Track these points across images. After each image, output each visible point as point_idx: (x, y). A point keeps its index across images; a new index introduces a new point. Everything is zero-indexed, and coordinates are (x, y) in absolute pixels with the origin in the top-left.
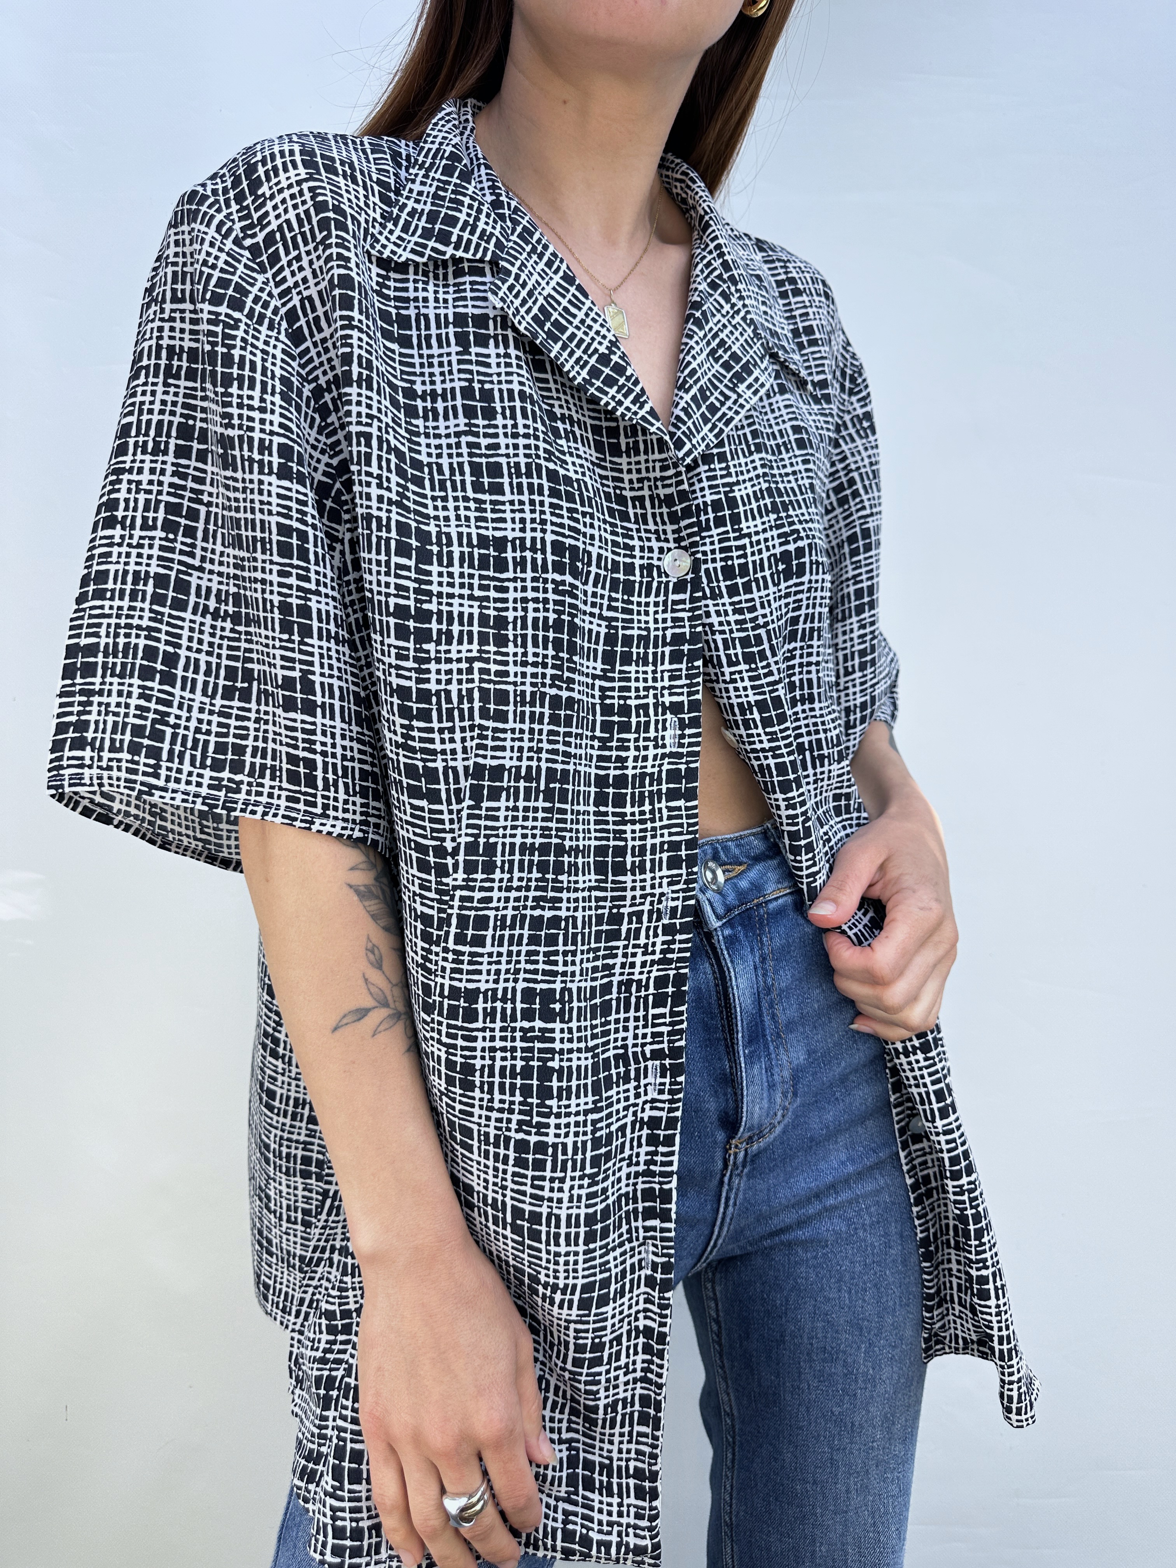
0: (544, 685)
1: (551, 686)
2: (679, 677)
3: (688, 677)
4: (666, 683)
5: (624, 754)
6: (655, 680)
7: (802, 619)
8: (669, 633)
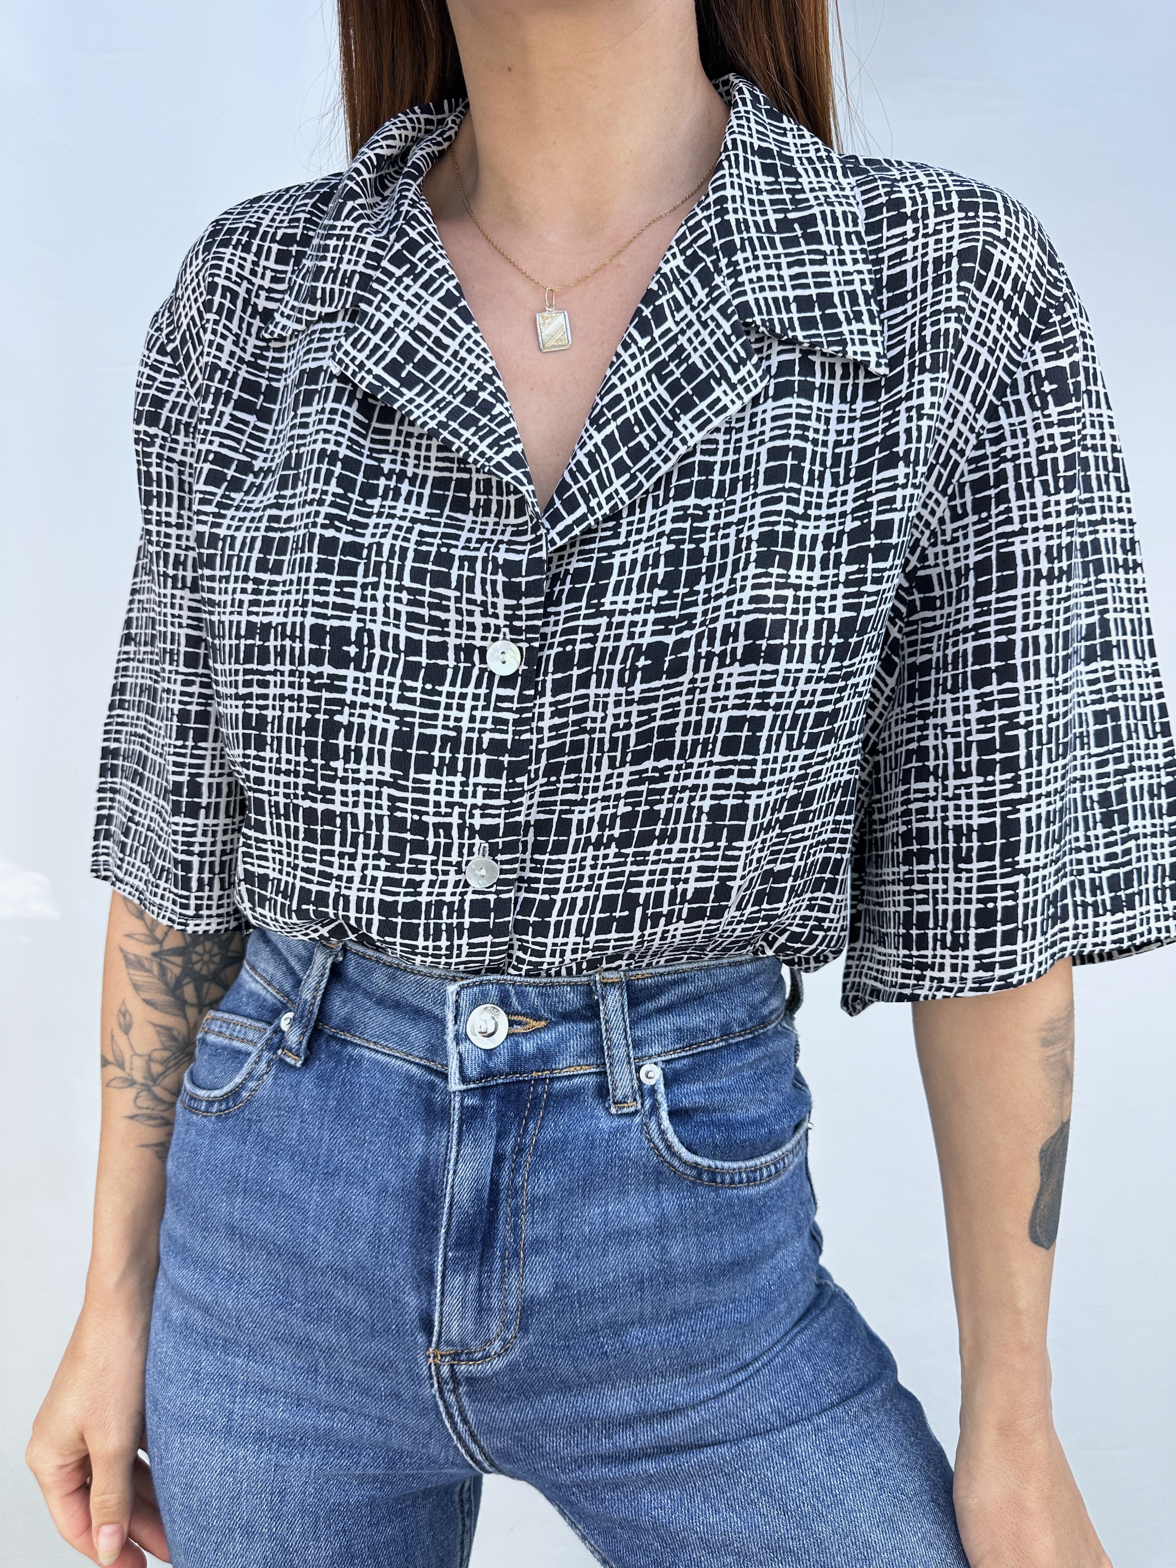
0: (296, 796)
1: (304, 798)
2: (497, 796)
3: (507, 796)
4: (479, 801)
5: (417, 878)
6: (463, 794)
7: (679, 729)
8: (487, 737)
